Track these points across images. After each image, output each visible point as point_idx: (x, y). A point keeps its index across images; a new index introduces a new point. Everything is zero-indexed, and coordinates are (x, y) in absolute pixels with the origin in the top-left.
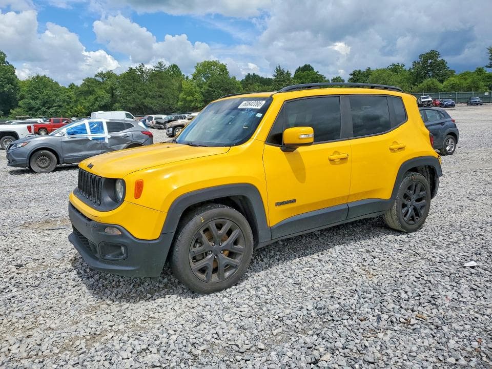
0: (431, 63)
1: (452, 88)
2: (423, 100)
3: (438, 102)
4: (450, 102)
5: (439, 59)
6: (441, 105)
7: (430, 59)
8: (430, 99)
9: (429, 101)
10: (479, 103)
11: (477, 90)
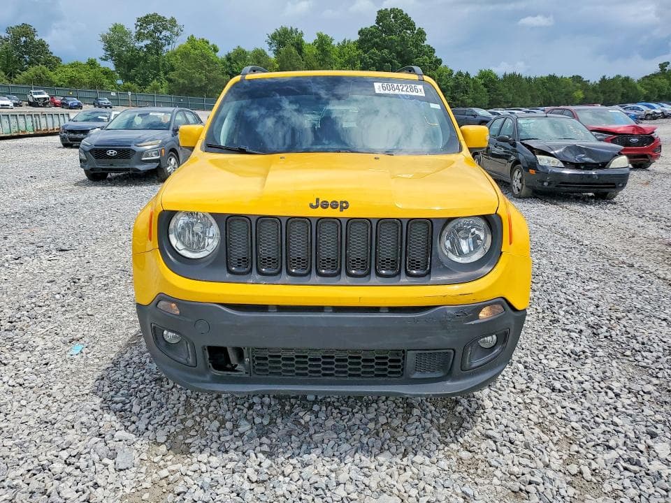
0: (25, 42)
1: (70, 82)
2: (36, 96)
3: (58, 100)
4: (76, 101)
5: (37, 39)
6: (63, 105)
7: (23, 36)
8: (46, 96)
9: (45, 99)
10: (108, 106)
11: (102, 89)
